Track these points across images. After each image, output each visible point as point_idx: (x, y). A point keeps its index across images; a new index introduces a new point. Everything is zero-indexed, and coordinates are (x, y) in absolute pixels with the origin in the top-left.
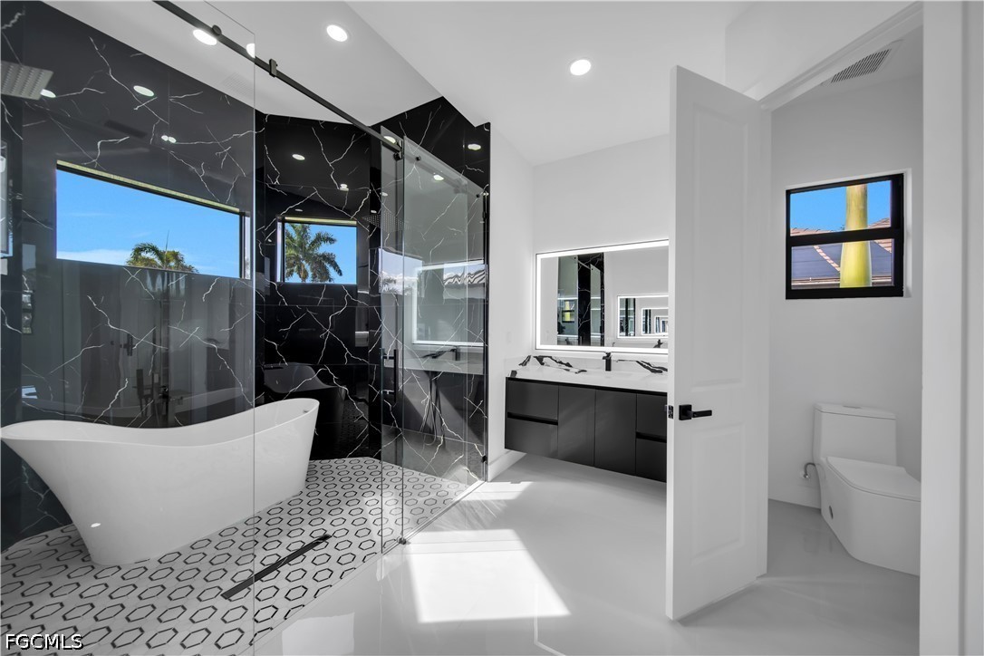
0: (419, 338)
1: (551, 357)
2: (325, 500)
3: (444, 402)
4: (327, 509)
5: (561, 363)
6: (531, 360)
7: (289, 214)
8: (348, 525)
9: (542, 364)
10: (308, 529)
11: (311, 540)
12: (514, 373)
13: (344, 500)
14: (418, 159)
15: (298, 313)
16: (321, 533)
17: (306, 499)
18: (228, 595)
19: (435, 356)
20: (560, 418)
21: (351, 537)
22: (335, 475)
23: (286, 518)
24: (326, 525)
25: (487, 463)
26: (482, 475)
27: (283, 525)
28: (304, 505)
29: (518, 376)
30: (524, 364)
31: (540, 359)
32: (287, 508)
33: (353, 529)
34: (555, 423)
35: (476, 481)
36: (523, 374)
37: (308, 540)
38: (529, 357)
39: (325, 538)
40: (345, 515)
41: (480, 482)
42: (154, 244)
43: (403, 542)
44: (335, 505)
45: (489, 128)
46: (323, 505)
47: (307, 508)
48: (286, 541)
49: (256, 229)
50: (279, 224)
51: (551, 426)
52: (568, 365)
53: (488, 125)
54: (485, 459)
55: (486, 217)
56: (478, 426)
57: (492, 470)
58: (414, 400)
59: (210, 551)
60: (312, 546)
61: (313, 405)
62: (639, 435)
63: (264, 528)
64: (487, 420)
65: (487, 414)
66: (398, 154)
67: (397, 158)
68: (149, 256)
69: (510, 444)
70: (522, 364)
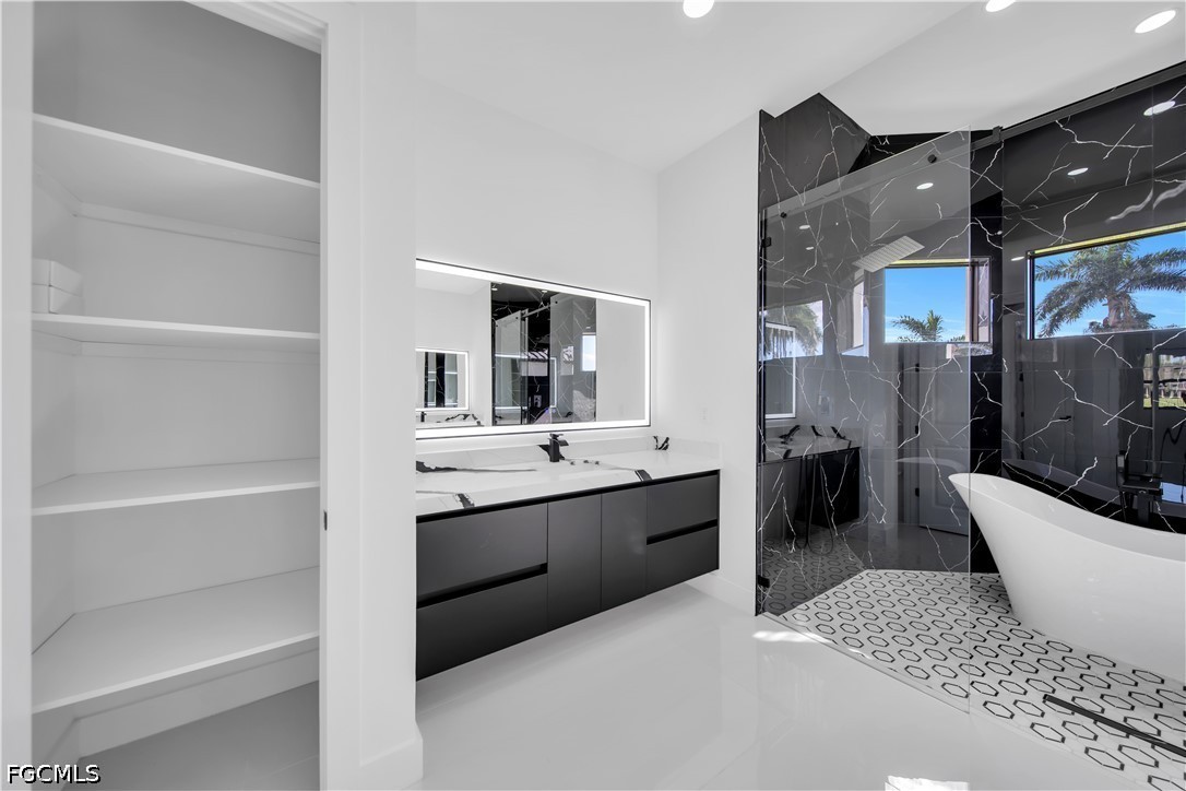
18: (1048, 699)
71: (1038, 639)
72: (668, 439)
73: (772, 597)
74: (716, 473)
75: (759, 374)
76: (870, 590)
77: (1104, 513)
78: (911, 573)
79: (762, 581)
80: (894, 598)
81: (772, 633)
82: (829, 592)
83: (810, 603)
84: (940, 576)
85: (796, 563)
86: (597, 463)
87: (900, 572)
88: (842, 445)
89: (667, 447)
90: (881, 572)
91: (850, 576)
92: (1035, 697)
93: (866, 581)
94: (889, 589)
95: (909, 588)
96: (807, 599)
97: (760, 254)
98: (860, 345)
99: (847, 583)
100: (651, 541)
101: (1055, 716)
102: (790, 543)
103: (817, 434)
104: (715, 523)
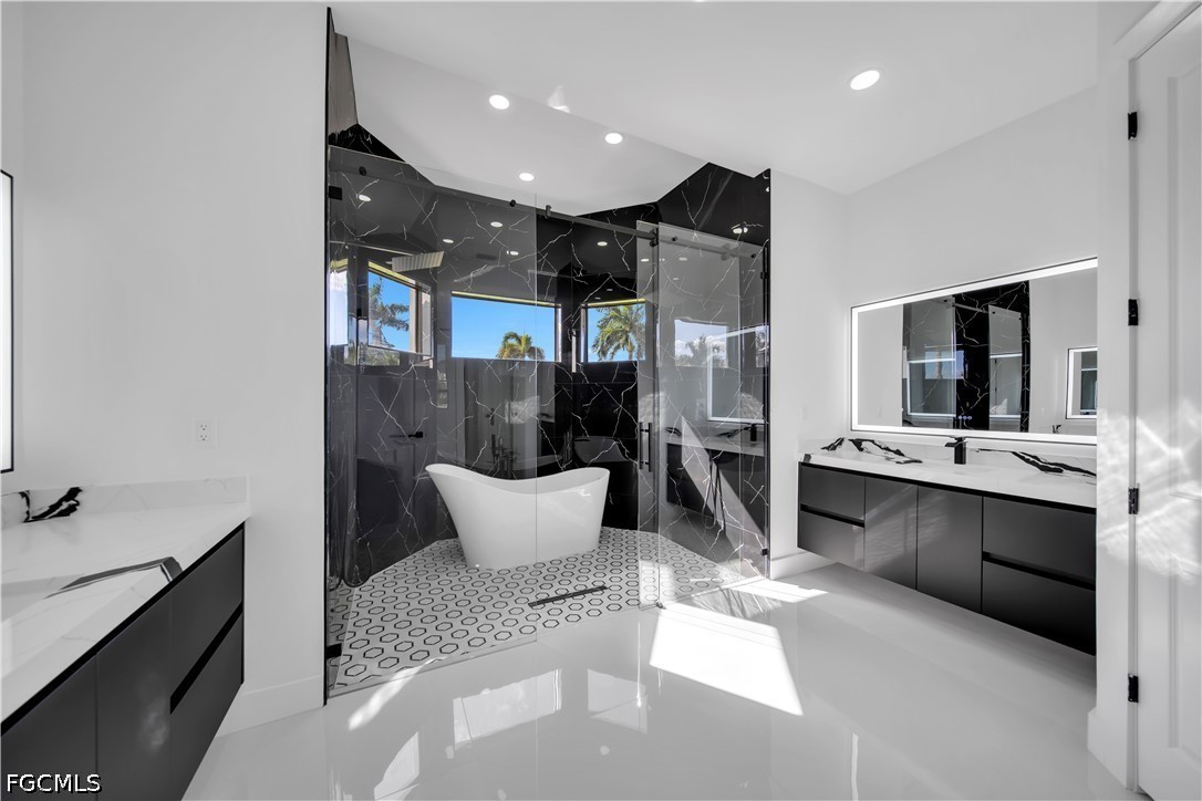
0: (713, 415)
1: (873, 441)
2: (610, 560)
3: (725, 484)
4: (610, 567)
5: (887, 449)
6: (844, 444)
7: (589, 301)
8: (623, 584)
9: (861, 450)
10: (592, 579)
11: (592, 587)
12: (808, 457)
13: (625, 564)
14: (674, 239)
15: (597, 390)
16: (601, 584)
17: (596, 556)
18: (531, 605)
19: (730, 435)
20: (868, 517)
21: (622, 593)
22: (623, 542)
23: (579, 567)
24: (606, 579)
25: (769, 558)
26: (765, 571)
27: (575, 571)
28: (593, 560)
29: (813, 461)
30: (832, 447)
31: (858, 443)
32: (581, 559)
33: (625, 588)
34: (861, 524)
35: (756, 575)
36: (820, 459)
37: (590, 587)
38: (840, 441)
39: (603, 588)
40: (623, 575)
41: (760, 577)
42: (515, 331)
43: (660, 606)
44: (617, 566)
45: (769, 176)
46: (607, 564)
47: (595, 563)
48: (575, 582)
49: (563, 319)
50: (583, 311)
51: (855, 527)
52: (898, 452)
53: (768, 172)
54: (766, 552)
55: (766, 276)
56: (760, 514)
57: (776, 567)
58: (696, 479)
59: (527, 575)
60: (591, 591)
61: (606, 473)
62: (986, 556)
63: (562, 569)
64: (768, 508)
65: (768, 501)
66: (654, 240)
67: (653, 245)
68: (513, 341)
69: (804, 542)
70: (827, 448)
78: (389, 571)
79: (332, 651)
80: (402, 597)
83: (345, 650)
84: (408, 562)
87: (381, 574)
90: (369, 582)
91: (350, 601)
92: (527, 608)
95: (401, 583)
99: (353, 608)
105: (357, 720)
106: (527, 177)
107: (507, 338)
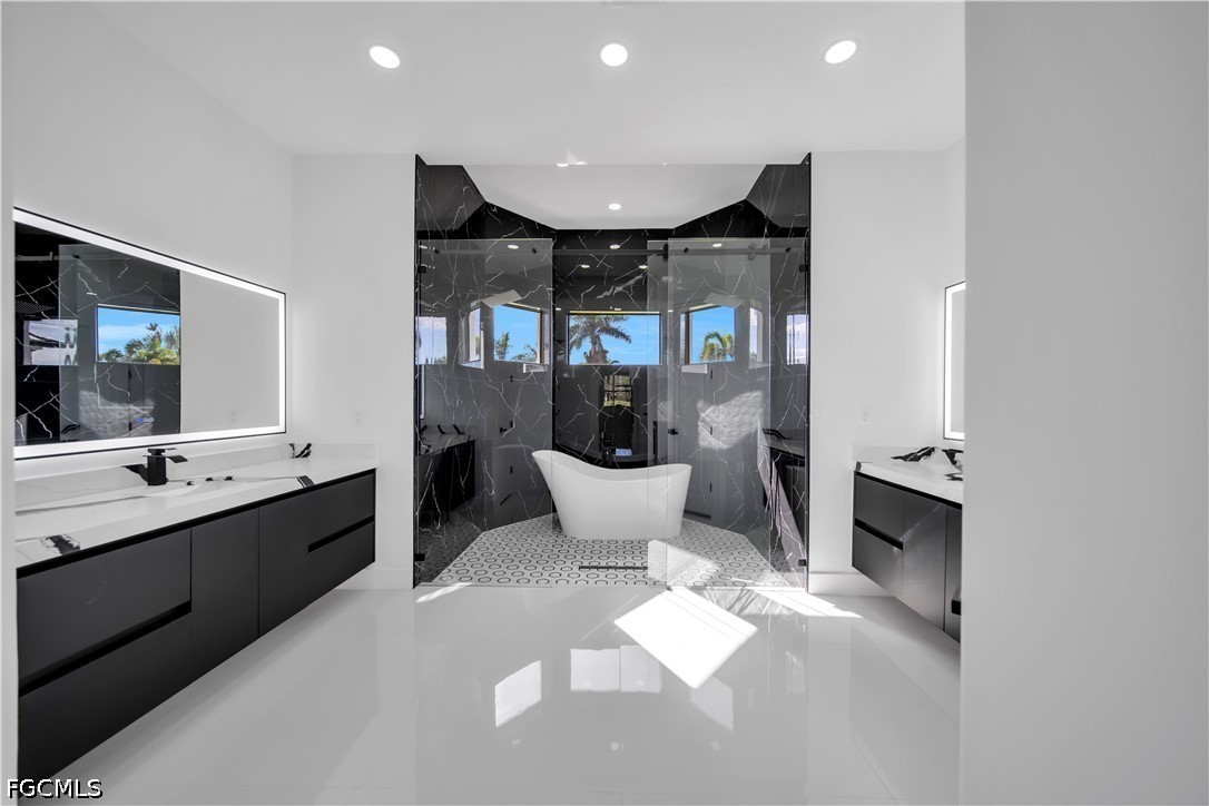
9: (954, 463)
12: (859, 465)
14: (685, 251)
18: (581, 568)
20: (905, 539)
25: (808, 569)
26: (806, 584)
29: (862, 470)
31: (951, 455)
34: (900, 545)
35: (800, 586)
45: (810, 159)
51: (895, 549)
53: (809, 156)
54: (805, 563)
55: (805, 268)
64: (807, 516)
68: (715, 341)
69: (860, 562)
70: (905, 458)
71: (575, 541)
72: (309, 445)
73: (426, 567)
74: (373, 472)
75: (416, 381)
76: (488, 545)
77: (597, 464)
78: (510, 526)
79: (418, 557)
80: (503, 544)
81: (430, 595)
82: (462, 555)
83: (450, 567)
84: (526, 523)
85: (442, 535)
86: (229, 478)
87: (503, 527)
88: (462, 440)
89: (308, 454)
90: (492, 531)
91: (473, 540)
92: (576, 569)
93: (484, 539)
94: (499, 540)
95: (510, 536)
96: (447, 565)
97: (416, 278)
98: (475, 359)
99: (472, 545)
100: (312, 547)
101: (583, 573)
102: (437, 521)
103: (443, 433)
104: (372, 519)
105: (423, 599)
106: (615, 207)
107: (708, 337)
